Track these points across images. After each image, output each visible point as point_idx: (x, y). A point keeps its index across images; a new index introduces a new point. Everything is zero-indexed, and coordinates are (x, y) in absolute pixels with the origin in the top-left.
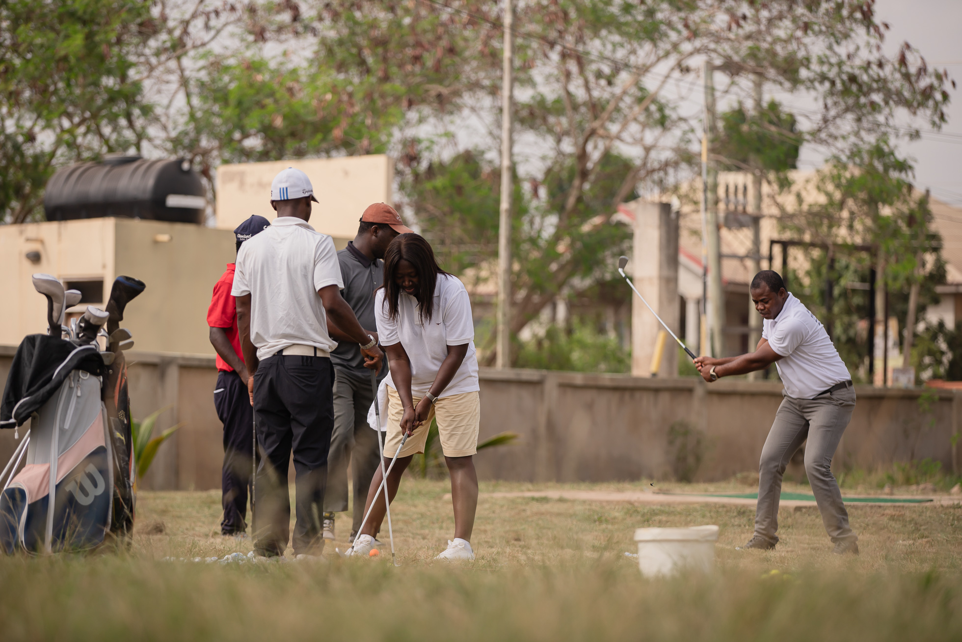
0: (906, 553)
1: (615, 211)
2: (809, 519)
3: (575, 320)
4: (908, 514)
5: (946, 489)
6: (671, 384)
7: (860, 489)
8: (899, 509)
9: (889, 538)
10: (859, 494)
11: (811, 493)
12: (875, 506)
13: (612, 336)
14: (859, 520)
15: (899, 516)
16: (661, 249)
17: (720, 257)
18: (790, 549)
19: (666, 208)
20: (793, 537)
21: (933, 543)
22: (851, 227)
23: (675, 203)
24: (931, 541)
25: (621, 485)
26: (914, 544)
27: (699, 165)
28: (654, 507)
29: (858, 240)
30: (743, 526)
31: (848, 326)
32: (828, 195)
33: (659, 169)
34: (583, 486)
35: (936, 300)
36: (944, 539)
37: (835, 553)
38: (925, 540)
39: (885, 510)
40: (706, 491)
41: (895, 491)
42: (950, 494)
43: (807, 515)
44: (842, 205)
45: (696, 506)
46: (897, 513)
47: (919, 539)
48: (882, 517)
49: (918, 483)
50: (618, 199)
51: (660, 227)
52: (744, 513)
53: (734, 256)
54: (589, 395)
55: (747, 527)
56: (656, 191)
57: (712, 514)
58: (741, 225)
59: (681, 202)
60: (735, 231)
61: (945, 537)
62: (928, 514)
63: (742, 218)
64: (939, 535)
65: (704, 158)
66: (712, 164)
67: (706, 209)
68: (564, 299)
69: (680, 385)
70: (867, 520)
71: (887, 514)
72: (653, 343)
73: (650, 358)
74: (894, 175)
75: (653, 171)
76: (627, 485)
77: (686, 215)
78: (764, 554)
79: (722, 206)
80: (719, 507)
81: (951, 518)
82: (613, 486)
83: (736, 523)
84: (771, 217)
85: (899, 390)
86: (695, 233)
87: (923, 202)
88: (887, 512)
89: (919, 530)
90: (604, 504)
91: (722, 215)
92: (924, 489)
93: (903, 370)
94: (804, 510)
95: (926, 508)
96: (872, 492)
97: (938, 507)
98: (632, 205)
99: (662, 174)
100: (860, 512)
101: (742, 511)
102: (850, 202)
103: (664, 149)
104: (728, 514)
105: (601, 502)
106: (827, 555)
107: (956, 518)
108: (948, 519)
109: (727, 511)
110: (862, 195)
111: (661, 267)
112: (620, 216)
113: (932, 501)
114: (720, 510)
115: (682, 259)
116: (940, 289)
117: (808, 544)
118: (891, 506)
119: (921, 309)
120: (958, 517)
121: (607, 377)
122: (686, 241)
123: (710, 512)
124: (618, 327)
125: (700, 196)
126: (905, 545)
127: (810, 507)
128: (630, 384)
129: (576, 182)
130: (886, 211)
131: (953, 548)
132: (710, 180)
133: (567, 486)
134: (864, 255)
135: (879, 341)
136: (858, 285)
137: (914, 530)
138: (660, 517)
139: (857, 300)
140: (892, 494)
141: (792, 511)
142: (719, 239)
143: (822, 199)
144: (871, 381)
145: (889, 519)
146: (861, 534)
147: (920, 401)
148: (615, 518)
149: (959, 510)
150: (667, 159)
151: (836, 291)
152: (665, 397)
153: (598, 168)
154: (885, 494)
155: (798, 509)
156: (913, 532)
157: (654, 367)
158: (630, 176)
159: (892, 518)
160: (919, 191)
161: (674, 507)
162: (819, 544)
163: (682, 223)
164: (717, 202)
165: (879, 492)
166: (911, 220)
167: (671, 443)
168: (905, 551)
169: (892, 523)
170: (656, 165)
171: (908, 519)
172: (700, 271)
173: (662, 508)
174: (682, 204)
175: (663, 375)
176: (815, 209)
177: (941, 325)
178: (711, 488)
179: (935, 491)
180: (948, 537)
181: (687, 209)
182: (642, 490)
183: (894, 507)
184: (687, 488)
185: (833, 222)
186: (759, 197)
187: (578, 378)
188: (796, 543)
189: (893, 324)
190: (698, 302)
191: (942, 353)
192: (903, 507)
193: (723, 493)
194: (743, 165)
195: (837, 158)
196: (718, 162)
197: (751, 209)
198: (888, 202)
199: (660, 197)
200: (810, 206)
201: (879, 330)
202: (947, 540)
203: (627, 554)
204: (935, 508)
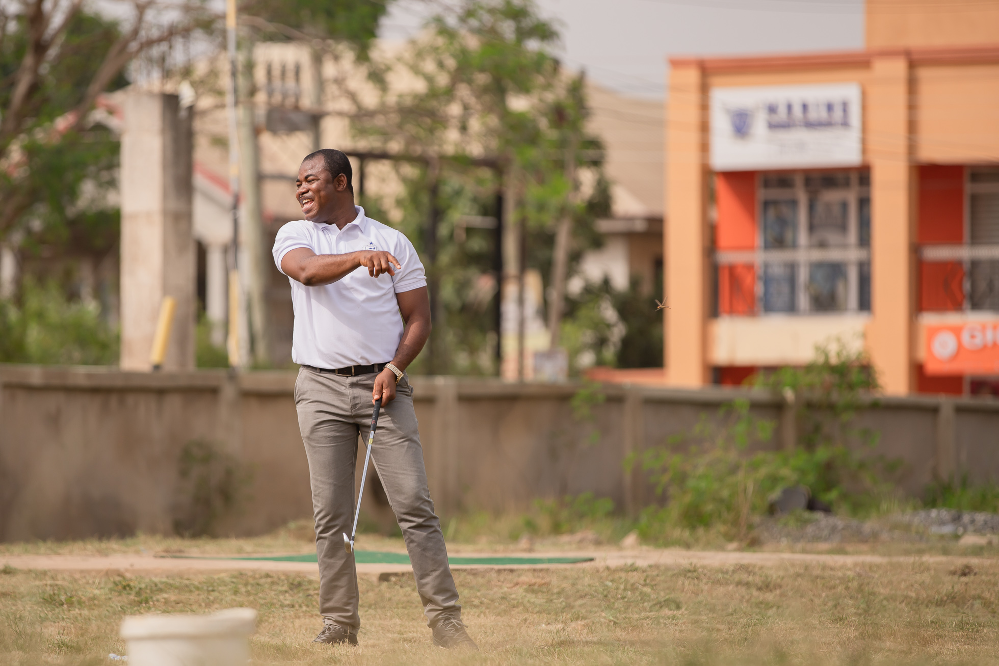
0: (552, 645)
1: (93, 107)
2: (401, 591)
3: (29, 280)
4: (555, 581)
5: (615, 540)
6: (183, 382)
7: (483, 541)
8: (541, 574)
9: (526, 620)
10: (481, 551)
11: (405, 552)
12: (505, 570)
13: (90, 306)
14: (479, 594)
15: (541, 585)
16: (165, 167)
17: (260, 178)
18: (371, 642)
19: (171, 101)
20: (377, 622)
21: (593, 628)
22: (464, 128)
23: (187, 93)
24: (591, 624)
25: (104, 545)
26: (564, 629)
27: (224, 33)
28: (156, 580)
29: (476, 149)
30: (297, 607)
31: (463, 286)
32: (429, 79)
33: (160, 40)
34: (43, 547)
35: (598, 242)
36: (610, 621)
37: (441, 647)
38: (581, 623)
39: (519, 576)
40: (240, 550)
41: (538, 546)
42: (621, 549)
43: (398, 587)
44: (449, 94)
45: (223, 575)
46: (539, 581)
47: (572, 621)
48: (515, 588)
49: (572, 532)
50: (94, 87)
51: (163, 131)
52: (299, 585)
53: (281, 177)
54: (52, 402)
55: (304, 608)
56: (156, 75)
57: (249, 588)
58: (292, 128)
59: (196, 93)
60: (285, 137)
61: (612, 619)
62: (587, 581)
63: (295, 117)
64: (603, 614)
65: (231, 23)
66: (244, 32)
67: (236, 103)
68: (12, 249)
69: (199, 382)
70: (491, 592)
71: (524, 583)
72: (155, 317)
73: (150, 340)
74: (533, 45)
75: (150, 43)
76: (114, 545)
77: (204, 113)
78: (330, 652)
79: (261, 98)
80: (261, 577)
81: (622, 587)
82: (92, 546)
83: (287, 602)
84: (340, 114)
85: (543, 385)
86: (220, 142)
87: (577, 87)
88: (524, 579)
89: (573, 607)
90: (77, 576)
91: (261, 112)
92: (581, 541)
93: (548, 355)
94: (393, 579)
95: (584, 571)
96: (500, 547)
97: (601, 570)
98: (118, 98)
99: (164, 47)
100: (480, 580)
101: (296, 582)
102: (464, 91)
103: (167, 7)
104: (275, 587)
105: (71, 572)
106: (428, 651)
107: (629, 587)
108: (617, 589)
109: (273, 583)
110: (482, 79)
111: (165, 196)
112: (98, 116)
113: (591, 560)
114: (262, 581)
115: (200, 180)
116: (603, 225)
117: (400, 633)
118: (529, 570)
119: (575, 258)
120: (633, 585)
121: (81, 373)
122: (204, 153)
123: (246, 585)
124: (99, 292)
125: (226, 82)
126: (550, 632)
127: (403, 574)
128: (119, 383)
129: (28, 60)
130: (518, 104)
131: (624, 634)
132: (241, 58)
133: (17, 549)
134: (486, 174)
135: (510, 309)
136: (478, 221)
137: (564, 608)
138: (165, 596)
139: (477, 244)
140: (530, 550)
141: (375, 579)
142: (257, 152)
143: (420, 86)
144: (498, 372)
145: (526, 591)
146: (482, 616)
147: (576, 403)
148: (94, 598)
149: (635, 573)
150: (173, 22)
151: (443, 230)
152: (174, 403)
153: (61, 39)
154: (519, 550)
155: (384, 577)
156: (563, 610)
157: (156, 355)
158: (114, 50)
159: (531, 589)
160: (569, 70)
161: (188, 579)
162: (417, 632)
163: (198, 125)
164: (253, 91)
165: (511, 547)
166: (559, 115)
167: (184, 474)
168: (550, 641)
169: (531, 597)
170: (155, 33)
171: (555, 591)
172: (228, 199)
173: (171, 581)
174: (198, 96)
175: (171, 367)
176: (408, 102)
177: (606, 283)
178: (248, 545)
179: (598, 543)
180: (616, 618)
181: (205, 102)
182: (137, 552)
183: (535, 570)
184: (209, 547)
185: (438, 121)
186: (320, 83)
187: (35, 374)
188: (381, 632)
189: (533, 282)
190: (225, 250)
191: (609, 326)
192: (547, 570)
193: (268, 555)
194: (295, 33)
195: (439, 20)
196: (255, 29)
197: (307, 102)
198: (524, 89)
199: (163, 84)
200: (400, 96)
201: (511, 290)
202: (615, 623)
203: (112, 655)
204: (598, 571)
